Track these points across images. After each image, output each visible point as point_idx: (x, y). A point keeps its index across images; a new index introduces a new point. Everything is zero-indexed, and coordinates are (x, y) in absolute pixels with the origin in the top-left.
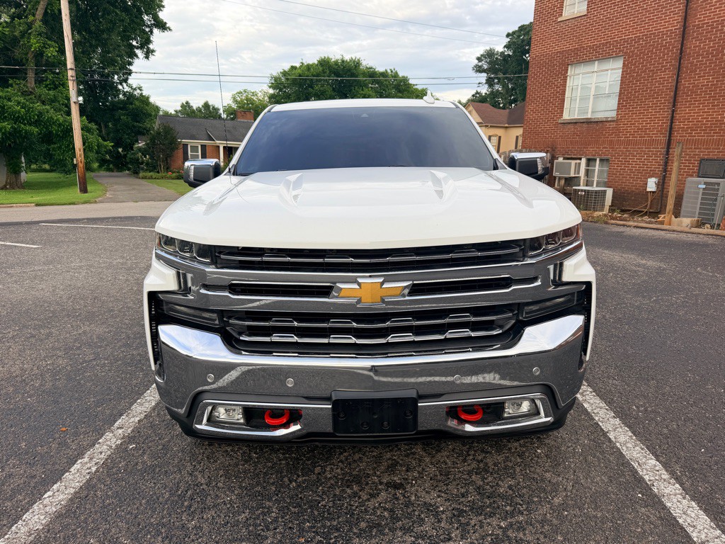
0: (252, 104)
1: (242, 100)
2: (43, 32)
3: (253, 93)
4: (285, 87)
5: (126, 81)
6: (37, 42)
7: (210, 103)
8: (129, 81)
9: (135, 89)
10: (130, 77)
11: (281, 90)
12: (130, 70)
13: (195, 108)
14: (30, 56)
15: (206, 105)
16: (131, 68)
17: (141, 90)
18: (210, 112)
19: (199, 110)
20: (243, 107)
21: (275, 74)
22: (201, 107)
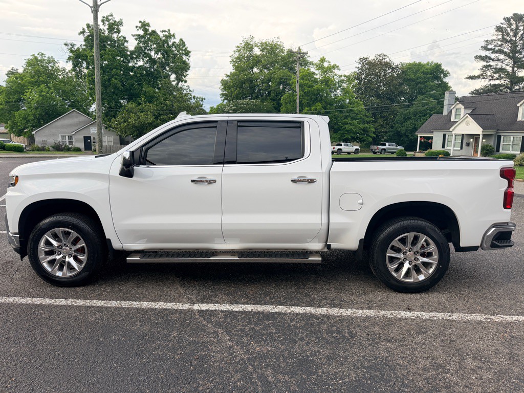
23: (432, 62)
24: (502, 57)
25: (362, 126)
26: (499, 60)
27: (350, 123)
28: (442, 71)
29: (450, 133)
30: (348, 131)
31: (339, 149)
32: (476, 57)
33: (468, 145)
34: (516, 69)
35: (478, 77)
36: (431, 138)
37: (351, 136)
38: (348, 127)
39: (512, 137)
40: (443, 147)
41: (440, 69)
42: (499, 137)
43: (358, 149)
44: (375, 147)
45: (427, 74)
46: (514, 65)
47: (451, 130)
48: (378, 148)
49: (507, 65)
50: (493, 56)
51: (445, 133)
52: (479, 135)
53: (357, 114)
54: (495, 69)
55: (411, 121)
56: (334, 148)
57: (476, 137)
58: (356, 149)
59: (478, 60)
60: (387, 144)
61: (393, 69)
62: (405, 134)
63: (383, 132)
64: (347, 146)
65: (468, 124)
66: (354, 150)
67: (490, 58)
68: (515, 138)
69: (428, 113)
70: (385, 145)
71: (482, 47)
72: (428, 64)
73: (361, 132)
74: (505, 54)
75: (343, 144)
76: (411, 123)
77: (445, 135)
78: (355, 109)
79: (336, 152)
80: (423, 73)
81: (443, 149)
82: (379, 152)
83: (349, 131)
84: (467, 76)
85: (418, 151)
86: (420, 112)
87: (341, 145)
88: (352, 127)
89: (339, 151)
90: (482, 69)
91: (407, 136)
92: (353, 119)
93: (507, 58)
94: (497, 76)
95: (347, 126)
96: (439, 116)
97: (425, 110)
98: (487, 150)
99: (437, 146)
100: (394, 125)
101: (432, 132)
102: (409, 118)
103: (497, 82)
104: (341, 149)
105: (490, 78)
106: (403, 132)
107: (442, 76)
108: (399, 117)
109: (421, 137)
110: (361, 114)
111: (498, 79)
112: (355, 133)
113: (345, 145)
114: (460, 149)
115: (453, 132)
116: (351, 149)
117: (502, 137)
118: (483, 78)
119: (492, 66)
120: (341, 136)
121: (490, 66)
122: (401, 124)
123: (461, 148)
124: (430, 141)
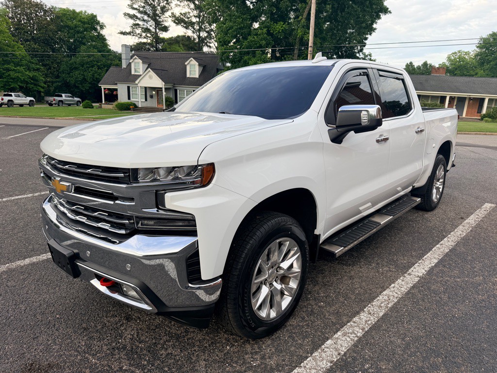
0: (463, 61)
1: (455, 59)
2: (305, 25)
3: (466, 53)
4: (491, 46)
5: (361, 50)
6: (301, 32)
7: (428, 63)
8: (364, 51)
9: (367, 56)
10: (364, 48)
11: (487, 49)
12: (365, 43)
13: (416, 67)
14: (297, 40)
15: (425, 64)
16: (366, 42)
17: (371, 56)
18: (427, 69)
19: (419, 68)
20: (455, 65)
21: (485, 36)
22: (420, 65)
23: (85, 12)
24: (146, 18)
25: (31, 75)
26: (144, 20)
27: (14, 70)
28: (98, 23)
29: (135, 85)
30: (13, 79)
31: (9, 101)
32: (125, 14)
33: (152, 97)
34: (158, 31)
35: (129, 33)
36: (116, 90)
37: (19, 85)
38: (13, 74)
39: (185, 91)
40: (129, 98)
41: (97, 20)
42: (176, 91)
43: (33, 101)
44: (51, 99)
45: (84, 23)
46: (155, 26)
47: (137, 82)
48: (54, 100)
49: (151, 26)
50: (139, 15)
51: (129, 85)
52: (162, 88)
53: (21, 60)
54: (143, 28)
55: (79, 71)
56: (2, 99)
57: (158, 90)
58: (31, 101)
59: (127, 17)
60: (63, 95)
61: (45, 11)
62: (75, 85)
63: (49, 82)
64: (19, 97)
65: (151, 77)
66: (28, 102)
67: (137, 18)
68: (188, 92)
69: (95, 64)
70: (61, 96)
71: (128, 5)
72: (81, 12)
73: (30, 81)
74: (148, 16)
75: (13, 94)
76: (79, 74)
77: (129, 88)
78: (17, 53)
79: (6, 104)
80: (80, 21)
81: (129, 101)
82: (55, 104)
83: (16, 80)
84: (119, 32)
85: (103, 102)
86: (87, 63)
87: (11, 95)
88: (19, 75)
89: (10, 103)
90: (132, 27)
91: (78, 87)
92: (17, 65)
93: (150, 19)
94: (144, 34)
95: (11, 73)
96: (118, 69)
97: (91, 61)
98: (170, 102)
99: (122, 98)
100: (60, 75)
101: (116, 84)
102: (76, 68)
103: (145, 40)
104: (11, 101)
105: (139, 36)
106: (73, 82)
107: (98, 28)
108: (63, 67)
109: (104, 89)
110: (26, 60)
111: (145, 38)
112: (24, 81)
113: (16, 96)
114: (144, 100)
115: (139, 85)
116: (24, 100)
117: (178, 91)
118: (134, 35)
119: (140, 25)
120: (5, 85)
121: (138, 25)
122: (69, 74)
123: (146, 100)
124: (115, 93)
